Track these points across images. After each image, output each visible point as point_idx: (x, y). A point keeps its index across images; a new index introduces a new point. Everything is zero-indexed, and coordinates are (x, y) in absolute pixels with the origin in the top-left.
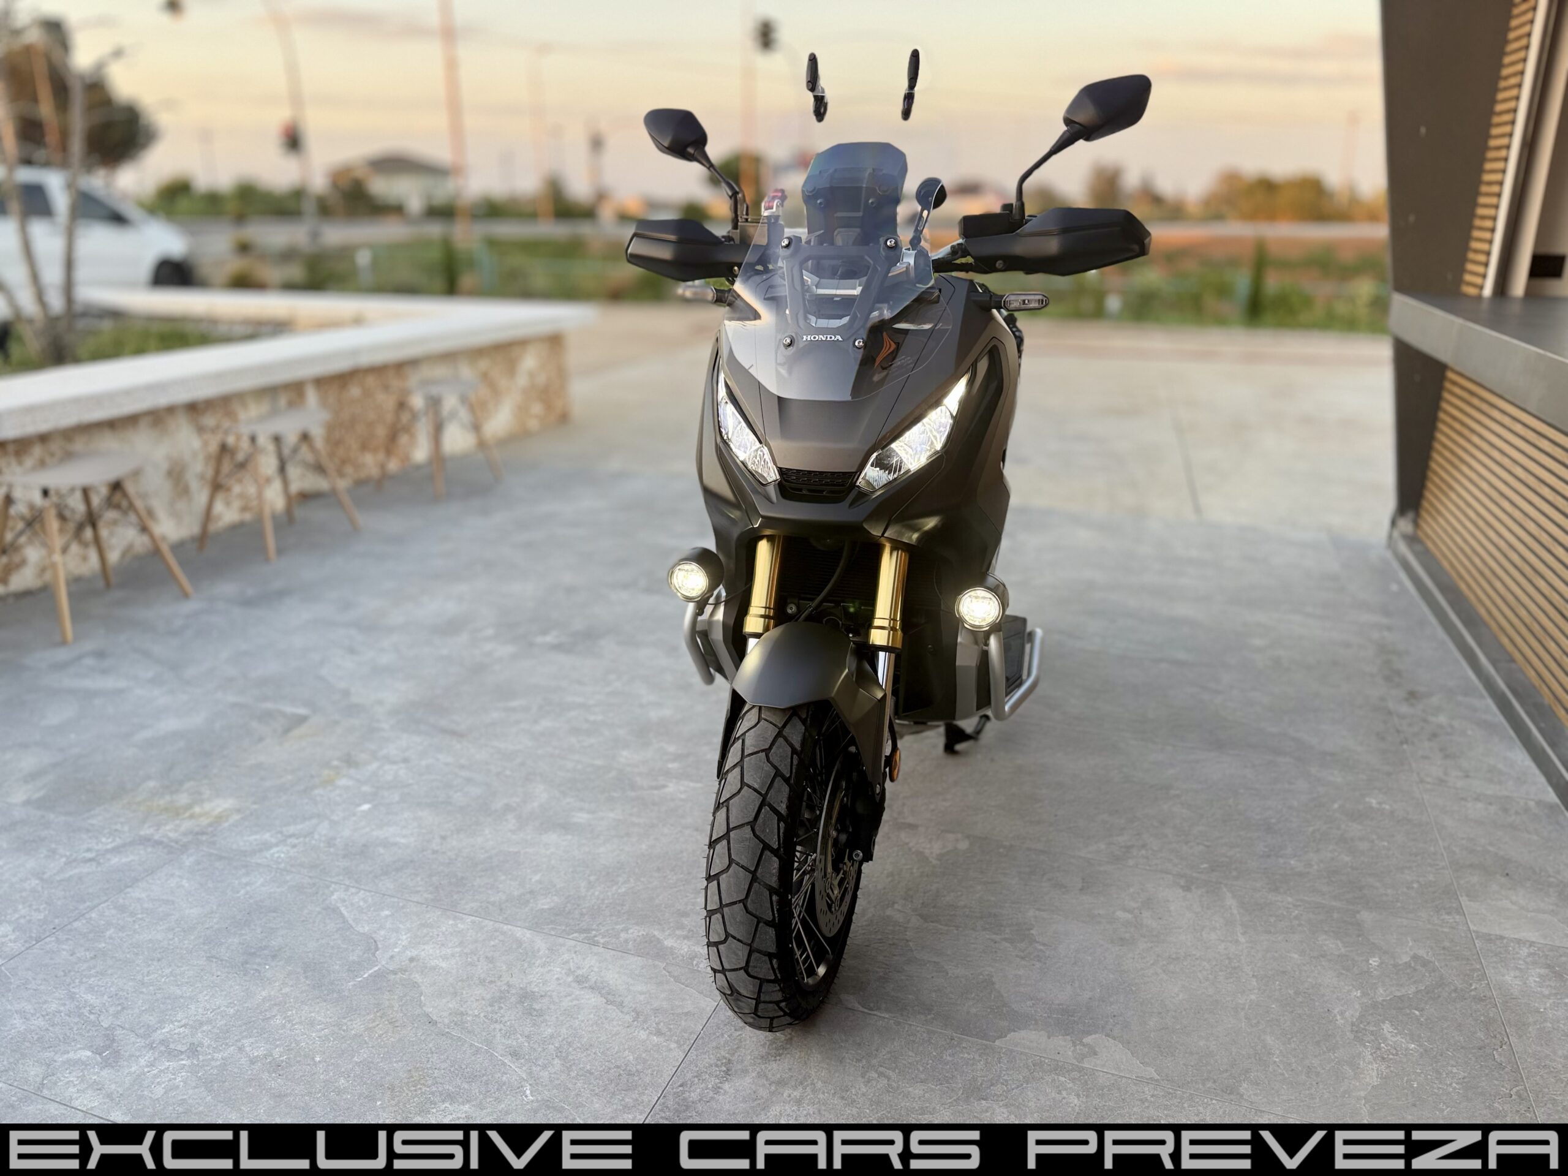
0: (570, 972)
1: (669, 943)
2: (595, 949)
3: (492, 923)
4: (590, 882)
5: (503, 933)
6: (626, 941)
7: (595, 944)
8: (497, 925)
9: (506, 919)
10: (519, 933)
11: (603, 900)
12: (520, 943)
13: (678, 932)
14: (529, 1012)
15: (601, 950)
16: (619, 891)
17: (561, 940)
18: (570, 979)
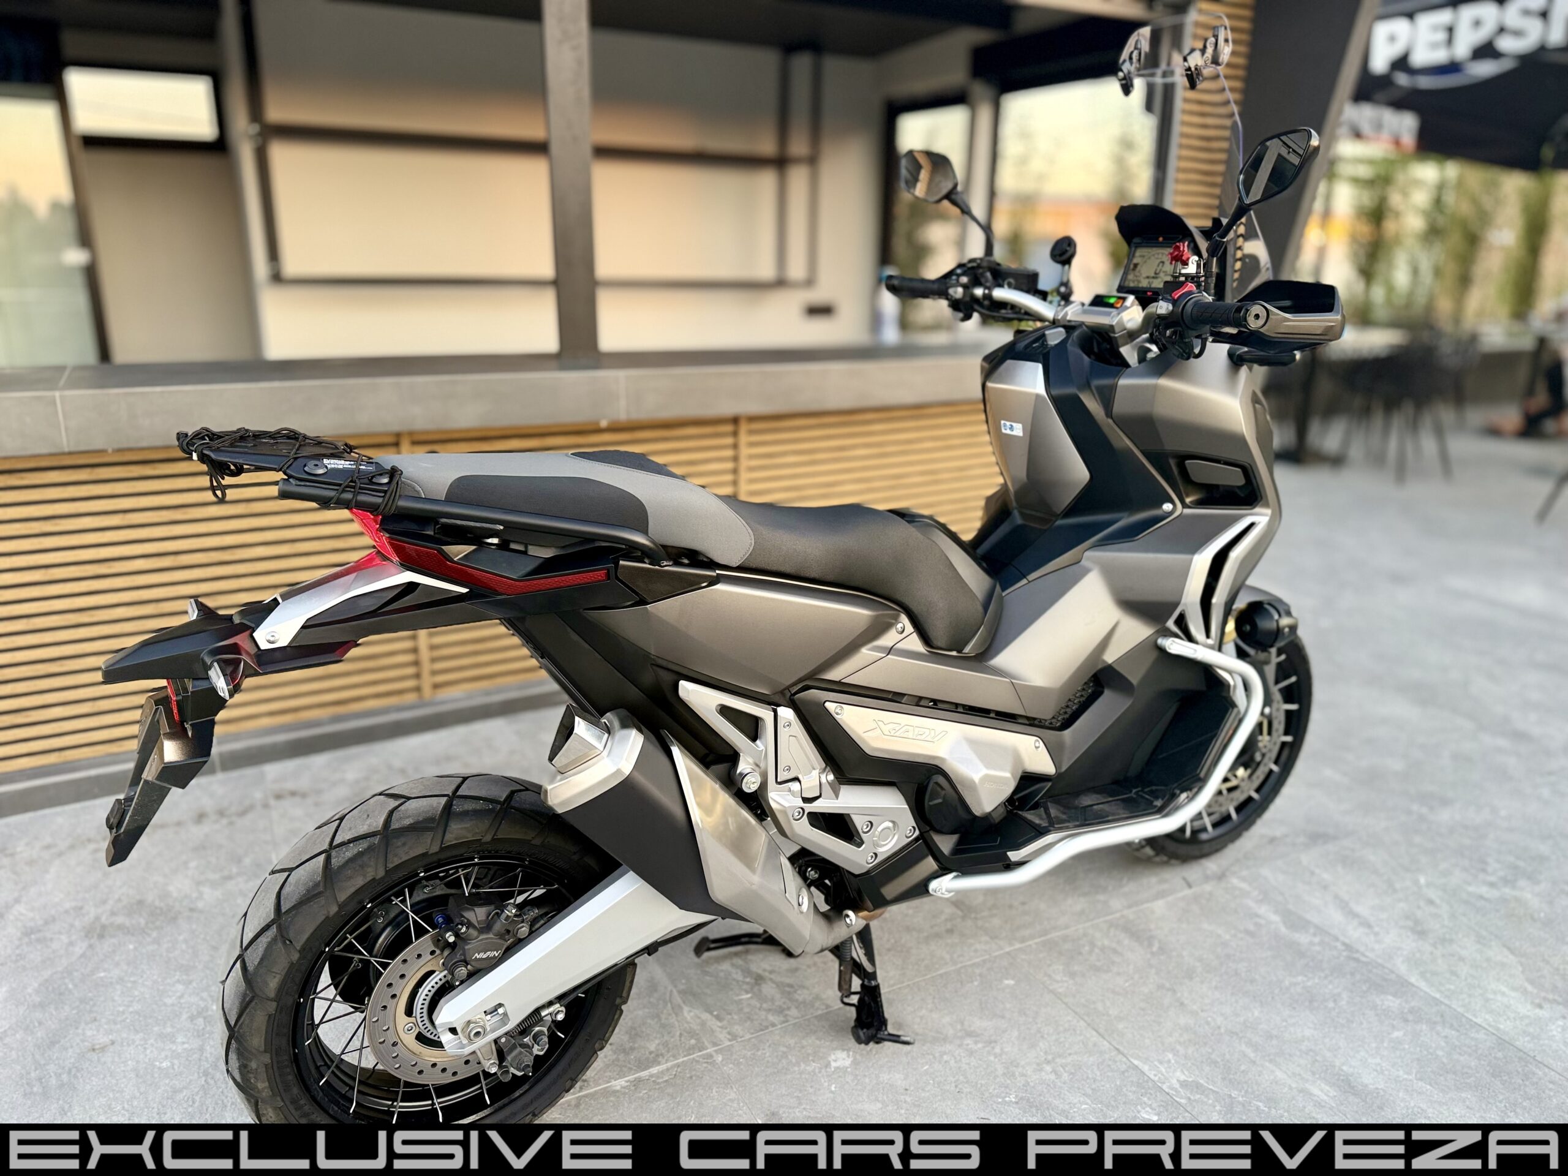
0: (1376, 934)
1: (1275, 918)
2: (1347, 941)
3: (1453, 1006)
4: (1335, 1001)
5: (1441, 992)
6: (1315, 935)
7: (1344, 944)
8: (1446, 1001)
9: (1437, 1005)
10: (1422, 985)
11: (1326, 977)
12: (1422, 975)
13: (1263, 922)
14: (1417, 922)
15: (1342, 938)
16: (1305, 979)
17: (1380, 961)
18: (1376, 929)
